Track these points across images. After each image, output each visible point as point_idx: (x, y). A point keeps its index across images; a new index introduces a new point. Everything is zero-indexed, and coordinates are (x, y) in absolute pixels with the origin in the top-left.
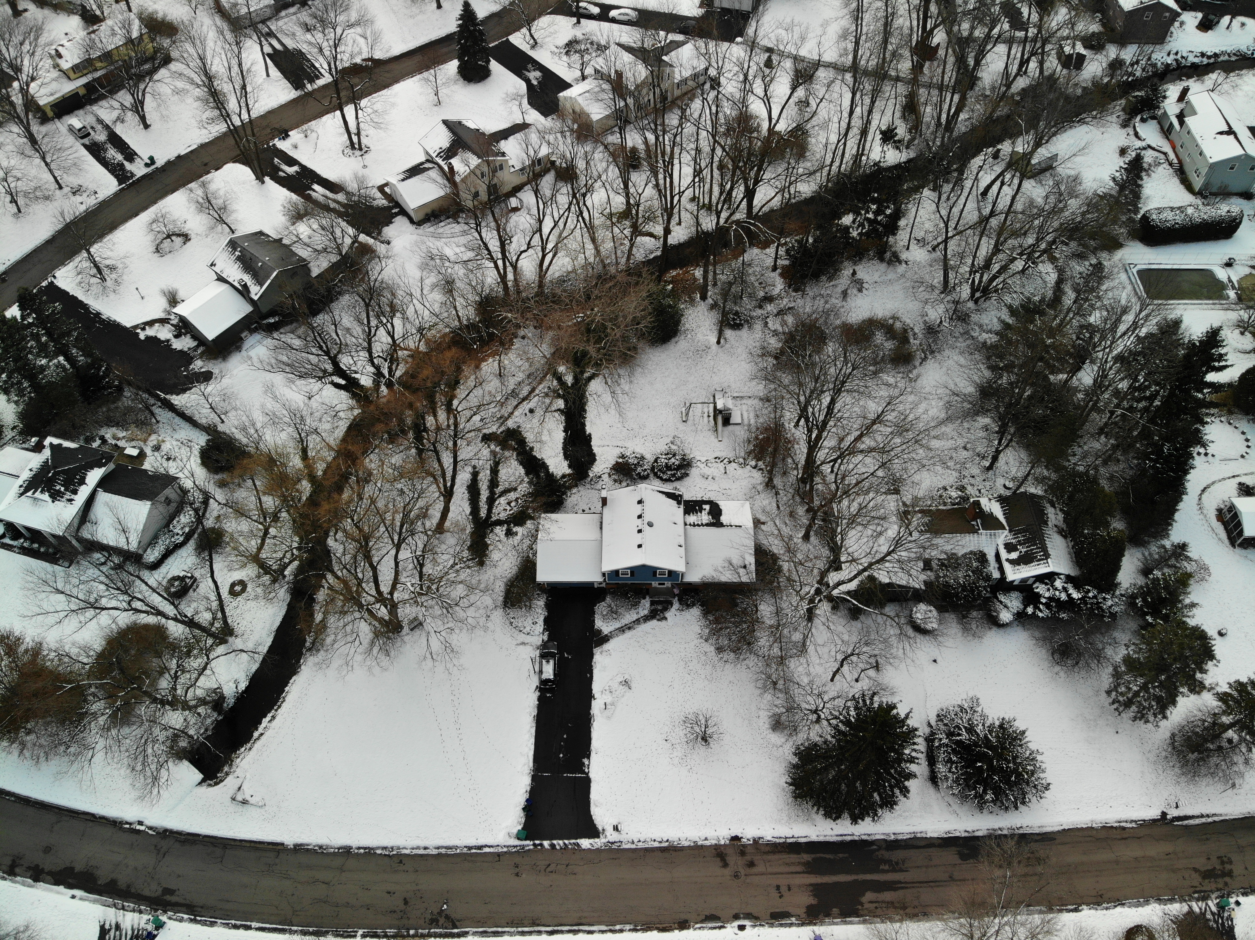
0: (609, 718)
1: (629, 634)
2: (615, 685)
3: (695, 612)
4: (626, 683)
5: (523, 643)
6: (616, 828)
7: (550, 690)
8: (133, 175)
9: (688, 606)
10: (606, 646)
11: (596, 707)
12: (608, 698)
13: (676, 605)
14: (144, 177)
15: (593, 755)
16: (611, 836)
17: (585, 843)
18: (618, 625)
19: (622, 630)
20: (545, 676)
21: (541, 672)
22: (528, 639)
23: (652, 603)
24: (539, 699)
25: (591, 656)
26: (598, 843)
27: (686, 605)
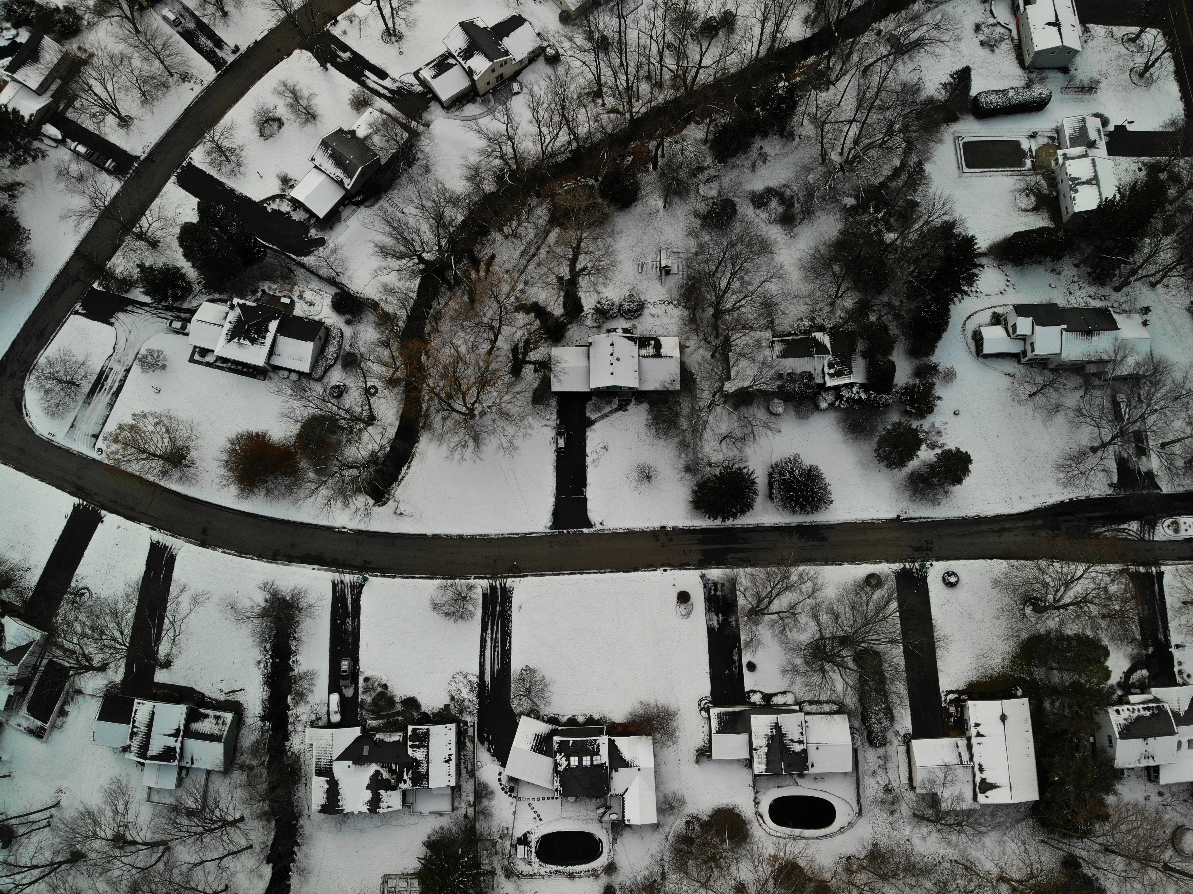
0: (596, 467)
1: (606, 420)
2: (599, 449)
3: (645, 406)
4: (605, 448)
5: (545, 425)
6: (601, 524)
7: (563, 452)
8: (225, 62)
9: (641, 403)
10: (593, 427)
11: (589, 461)
12: (595, 456)
13: (633, 402)
14: (234, 62)
15: (588, 486)
16: (599, 527)
17: (585, 531)
18: (600, 415)
19: (602, 417)
20: (559, 446)
21: (557, 443)
22: (548, 423)
23: (619, 401)
24: (557, 457)
25: (585, 432)
26: (592, 530)
27: (639, 402)
